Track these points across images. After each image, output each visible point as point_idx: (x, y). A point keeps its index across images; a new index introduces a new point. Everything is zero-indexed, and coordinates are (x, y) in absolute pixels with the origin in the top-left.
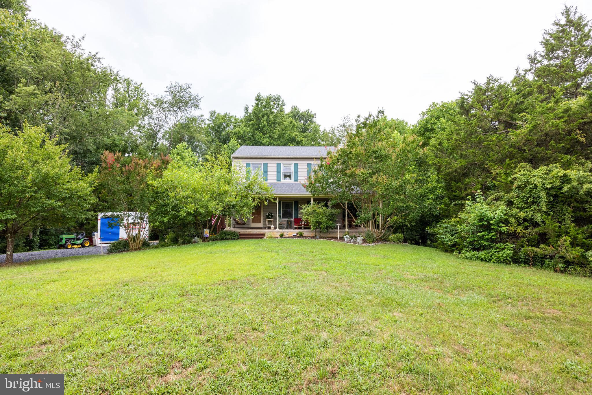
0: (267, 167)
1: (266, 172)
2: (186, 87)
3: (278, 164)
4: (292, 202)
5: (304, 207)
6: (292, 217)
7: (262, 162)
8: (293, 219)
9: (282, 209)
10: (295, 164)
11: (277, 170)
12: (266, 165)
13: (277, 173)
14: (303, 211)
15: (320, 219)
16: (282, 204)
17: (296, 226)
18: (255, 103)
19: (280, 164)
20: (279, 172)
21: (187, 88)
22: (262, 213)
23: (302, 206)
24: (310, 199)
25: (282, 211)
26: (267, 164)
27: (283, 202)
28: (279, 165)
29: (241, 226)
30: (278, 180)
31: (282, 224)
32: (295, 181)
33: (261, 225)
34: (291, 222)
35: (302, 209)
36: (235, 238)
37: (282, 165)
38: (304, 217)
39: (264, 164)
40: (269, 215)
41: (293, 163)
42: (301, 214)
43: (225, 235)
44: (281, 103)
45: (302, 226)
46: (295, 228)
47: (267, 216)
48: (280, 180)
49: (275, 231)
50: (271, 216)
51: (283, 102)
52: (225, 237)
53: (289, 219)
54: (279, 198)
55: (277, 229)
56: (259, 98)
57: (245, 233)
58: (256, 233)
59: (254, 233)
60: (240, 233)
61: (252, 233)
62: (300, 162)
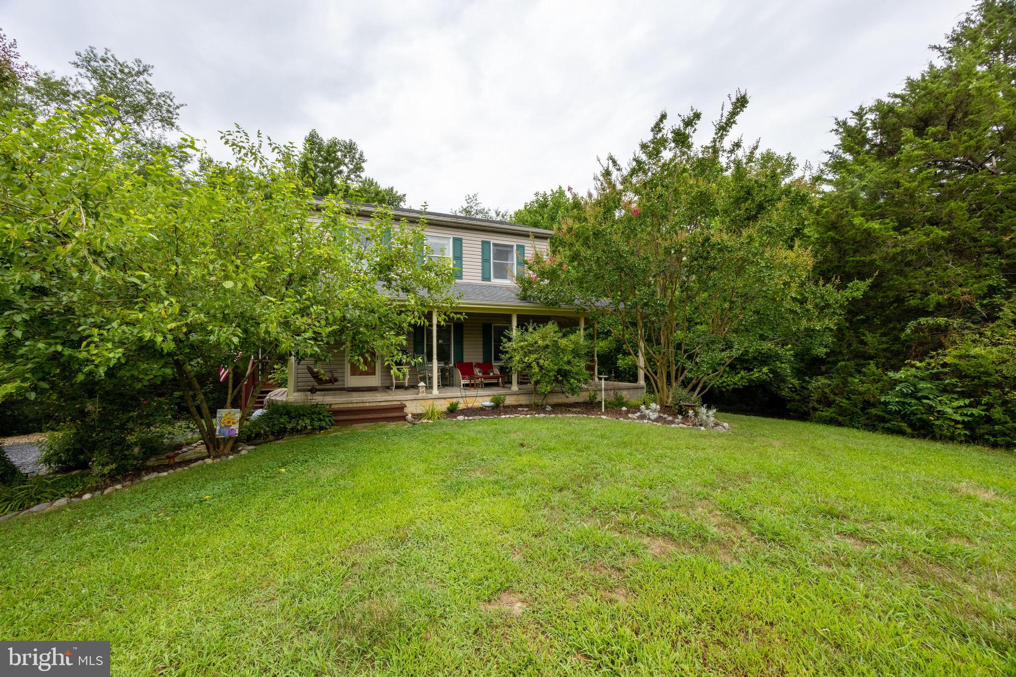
2: (136, 69)
4: (449, 326)
6: (449, 360)
10: (455, 240)
21: (139, 73)
24: (507, 317)
29: (329, 386)
36: (324, 424)
41: (452, 237)
43: (291, 418)
44: (357, 156)
49: (429, 396)
51: (362, 155)
52: (289, 426)
53: (446, 364)
55: (435, 391)
56: (313, 140)
57: (347, 406)
58: (379, 404)
59: (375, 404)
60: (333, 406)
61: (367, 405)
62: (466, 236)
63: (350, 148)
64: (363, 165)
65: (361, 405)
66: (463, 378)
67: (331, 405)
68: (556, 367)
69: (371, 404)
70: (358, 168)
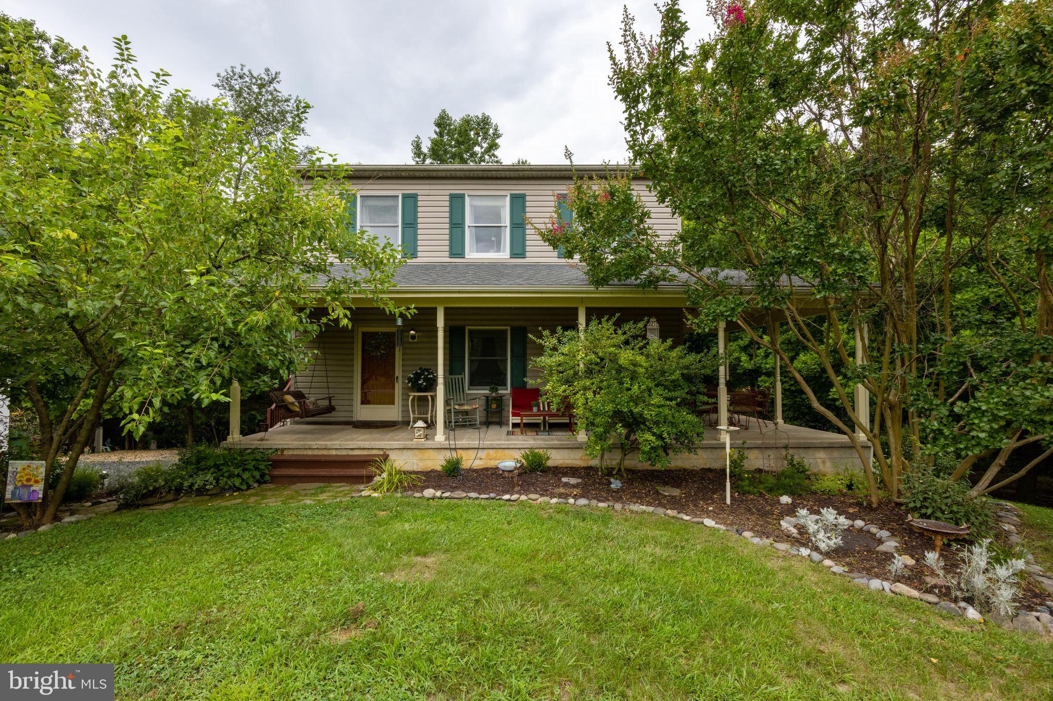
0: (416, 206)
1: (410, 224)
3: (453, 197)
4: (505, 332)
5: (549, 341)
6: (505, 384)
7: (398, 190)
8: (506, 392)
9: (471, 355)
10: (514, 197)
11: (451, 218)
12: (411, 201)
13: (451, 228)
14: (545, 360)
15: (636, 400)
16: (471, 340)
17: (517, 420)
18: (436, 132)
19: (462, 197)
20: (456, 224)
22: (398, 372)
23: (540, 336)
24: (575, 311)
25: (471, 361)
26: (414, 197)
27: (471, 332)
28: (457, 202)
29: (330, 418)
30: (453, 255)
31: (466, 413)
32: (514, 255)
33: (391, 413)
34: (499, 400)
35: (540, 350)
36: (237, 482)
37: (467, 199)
38: (553, 388)
39: (405, 197)
40: (417, 376)
41: (508, 193)
42: (538, 371)
44: (491, 131)
45: (539, 420)
46: (515, 425)
47: (410, 380)
48: (461, 255)
49: (429, 443)
50: (425, 380)
51: (496, 130)
53: (492, 390)
54: (447, 310)
55: (440, 436)
56: (442, 122)
57: (305, 453)
58: (351, 453)
59: (344, 453)
60: (286, 453)
61: (334, 452)
62: (528, 189)
63: (484, 124)
64: (498, 141)
65: (325, 453)
66: (514, 415)
67: (283, 450)
68: (610, 407)
69: (339, 453)
70: (493, 146)
